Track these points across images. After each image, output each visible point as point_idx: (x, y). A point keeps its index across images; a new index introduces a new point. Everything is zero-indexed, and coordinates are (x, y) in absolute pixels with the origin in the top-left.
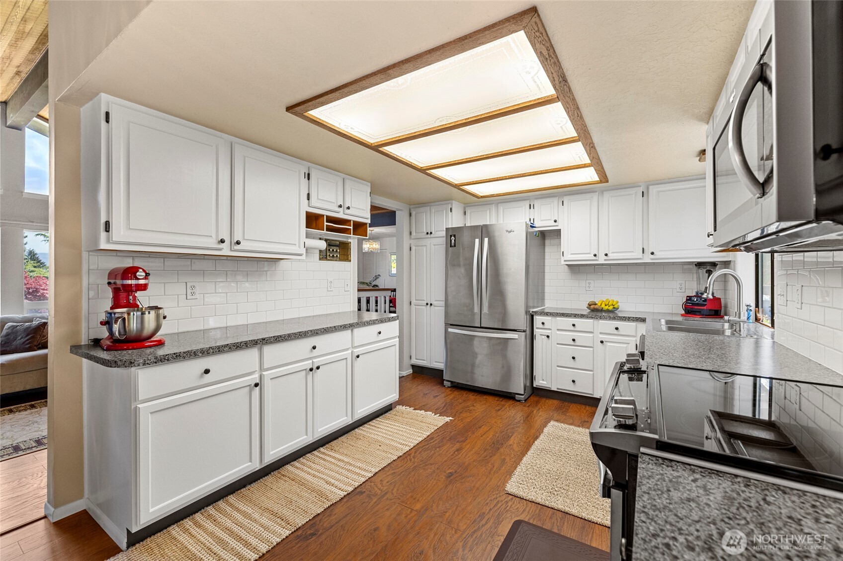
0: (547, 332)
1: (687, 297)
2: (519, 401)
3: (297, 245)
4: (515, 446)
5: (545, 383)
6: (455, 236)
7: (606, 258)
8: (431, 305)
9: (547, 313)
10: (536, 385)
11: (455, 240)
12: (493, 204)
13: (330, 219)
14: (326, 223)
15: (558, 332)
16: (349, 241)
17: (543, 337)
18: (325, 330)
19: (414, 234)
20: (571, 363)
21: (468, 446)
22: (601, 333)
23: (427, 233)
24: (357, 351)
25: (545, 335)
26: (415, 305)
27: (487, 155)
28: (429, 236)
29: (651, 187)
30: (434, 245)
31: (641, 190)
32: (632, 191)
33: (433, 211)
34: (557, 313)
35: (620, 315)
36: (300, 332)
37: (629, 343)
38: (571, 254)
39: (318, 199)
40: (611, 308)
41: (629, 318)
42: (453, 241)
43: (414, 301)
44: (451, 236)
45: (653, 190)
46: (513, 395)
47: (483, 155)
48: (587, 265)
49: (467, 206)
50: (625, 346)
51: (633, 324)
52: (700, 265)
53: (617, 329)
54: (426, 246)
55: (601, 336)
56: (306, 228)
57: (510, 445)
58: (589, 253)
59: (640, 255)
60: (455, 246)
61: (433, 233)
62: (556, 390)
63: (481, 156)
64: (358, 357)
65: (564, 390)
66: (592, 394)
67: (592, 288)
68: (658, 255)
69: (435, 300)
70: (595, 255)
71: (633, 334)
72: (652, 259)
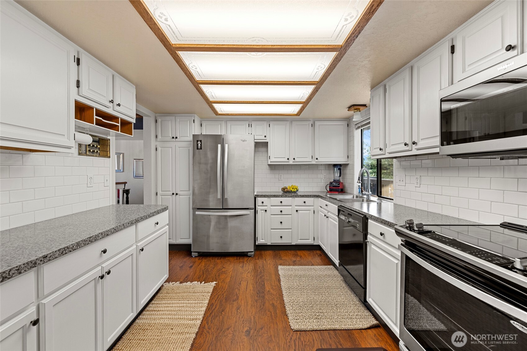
0: (265, 208)
1: (330, 182)
2: (250, 256)
3: (66, 136)
4: (271, 290)
5: (264, 241)
6: (201, 141)
7: (293, 161)
8: (177, 194)
9: (265, 195)
10: (258, 244)
11: (201, 145)
12: (223, 121)
13: (100, 113)
14: (95, 117)
15: (271, 207)
16: (108, 138)
17: (262, 211)
18: (115, 229)
19: (160, 138)
20: (280, 226)
21: (243, 302)
22: (296, 206)
23: (173, 138)
24: (141, 244)
25: (264, 210)
26: (161, 195)
27: (256, 81)
28: (174, 140)
29: (316, 122)
30: (179, 147)
31: (311, 123)
32: (307, 123)
33: (178, 120)
34: (271, 195)
35: (299, 194)
36: (90, 237)
37: (310, 210)
38: (275, 158)
39: (89, 89)
40: (295, 190)
41: (311, 195)
42: (199, 145)
43: (160, 192)
44: (198, 141)
45: (317, 123)
46: (245, 253)
47: (253, 81)
48: (283, 165)
49: (203, 120)
50: (308, 212)
51: (312, 199)
52: (335, 165)
53: (305, 202)
54: (172, 147)
55: (296, 207)
56: (75, 118)
57: (269, 291)
58: (285, 158)
59: (311, 160)
60: (201, 149)
61: (178, 138)
62: (270, 244)
63: (251, 81)
64: (142, 250)
65: (275, 243)
66: (291, 243)
67: (282, 179)
68: (320, 160)
69: (181, 191)
70: (288, 159)
71: (313, 205)
72: (316, 162)
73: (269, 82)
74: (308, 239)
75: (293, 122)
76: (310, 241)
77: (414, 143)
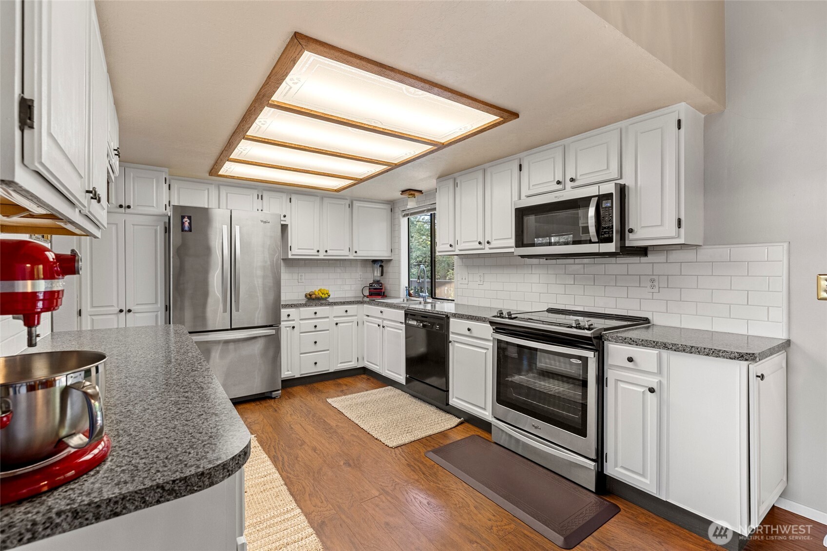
0: (291, 323)
1: (370, 284)
2: (275, 398)
5: (290, 373)
7: (325, 254)
8: (129, 311)
9: (292, 304)
10: (284, 378)
11: (190, 224)
12: (212, 184)
15: (301, 322)
17: (288, 329)
20: (314, 348)
22: (334, 317)
23: (121, 206)
25: (290, 327)
26: (90, 315)
28: (122, 210)
29: (355, 202)
30: (133, 225)
31: (348, 202)
32: (343, 202)
33: (132, 174)
34: (301, 304)
37: (353, 322)
38: (299, 249)
40: (327, 296)
41: (353, 302)
42: (187, 224)
43: (89, 309)
44: (183, 217)
45: (356, 204)
46: (266, 395)
48: (311, 259)
49: (173, 179)
50: (351, 324)
51: (355, 306)
52: (375, 261)
53: (346, 311)
54: (117, 224)
55: (335, 319)
58: (313, 249)
59: (347, 253)
60: (190, 230)
61: (132, 207)
62: (299, 376)
65: (307, 374)
66: (328, 370)
67: (303, 281)
68: (359, 253)
69: (137, 304)
70: (318, 251)
71: (356, 314)
72: (354, 256)
73: (343, 155)
74: (351, 361)
75: (325, 199)
76: (353, 363)
77: (488, 243)
